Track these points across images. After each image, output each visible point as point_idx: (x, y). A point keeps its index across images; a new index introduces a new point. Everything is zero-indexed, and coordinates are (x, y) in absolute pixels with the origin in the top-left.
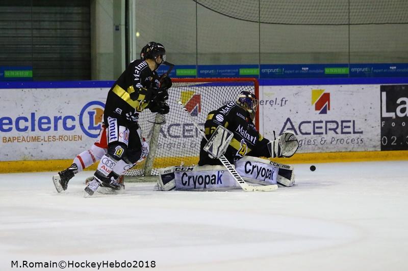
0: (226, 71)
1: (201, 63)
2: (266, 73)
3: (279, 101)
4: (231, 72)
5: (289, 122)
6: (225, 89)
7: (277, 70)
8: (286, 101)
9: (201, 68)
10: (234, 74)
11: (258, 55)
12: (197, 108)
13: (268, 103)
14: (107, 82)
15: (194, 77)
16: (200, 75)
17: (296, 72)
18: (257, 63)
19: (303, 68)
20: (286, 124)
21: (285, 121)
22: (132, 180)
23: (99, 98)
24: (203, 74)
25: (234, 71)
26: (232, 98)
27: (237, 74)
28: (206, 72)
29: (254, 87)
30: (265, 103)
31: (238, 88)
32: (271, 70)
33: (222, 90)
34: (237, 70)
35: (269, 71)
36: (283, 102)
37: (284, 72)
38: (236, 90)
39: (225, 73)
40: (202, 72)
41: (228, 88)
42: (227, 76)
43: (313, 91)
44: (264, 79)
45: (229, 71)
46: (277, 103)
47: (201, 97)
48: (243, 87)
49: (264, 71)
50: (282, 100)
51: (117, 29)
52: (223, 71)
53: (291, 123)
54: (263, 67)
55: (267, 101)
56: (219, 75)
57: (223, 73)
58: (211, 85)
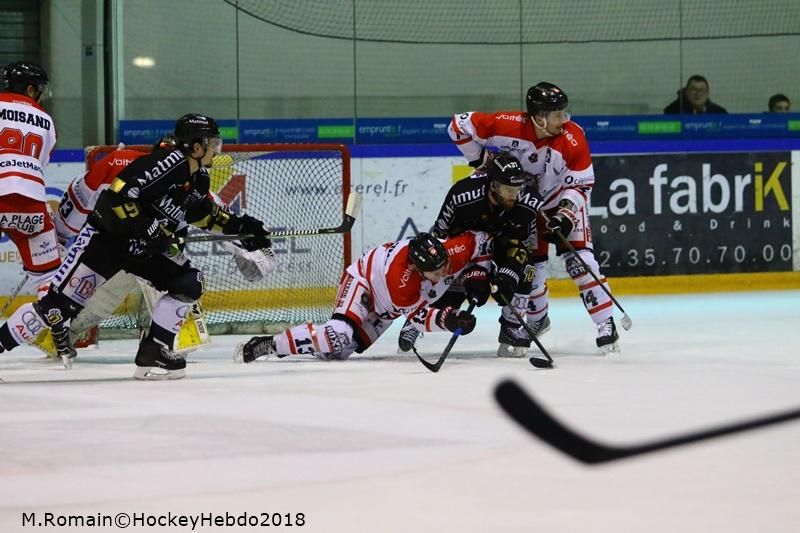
0: (293, 130)
1: (244, 116)
2: (368, 134)
3: (391, 187)
4: (301, 133)
5: (409, 227)
6: (287, 165)
7: (388, 128)
8: (404, 186)
9: (245, 125)
10: (308, 136)
11: (352, 101)
12: (238, 200)
13: (371, 189)
14: (70, 151)
15: (234, 141)
16: (244, 138)
17: (424, 131)
18: (351, 115)
19: (436, 126)
20: (404, 228)
21: (403, 223)
22: (113, 335)
23: (56, 182)
24: (251, 136)
25: (308, 130)
26: (300, 181)
27: (314, 137)
28: (256, 132)
29: (341, 160)
30: (365, 189)
31: (311, 163)
32: (376, 129)
33: (282, 166)
34: (313, 130)
35: (373, 130)
36: (400, 189)
37: (401, 133)
38: (307, 167)
39: (291, 133)
40: (247, 132)
41: (293, 163)
42: (291, 141)
43: (455, 168)
44: (364, 145)
45: (298, 130)
46: (388, 189)
47: (247, 179)
48: (321, 161)
49: (363, 130)
50: (397, 185)
51: (89, 52)
52: (288, 130)
53: (414, 227)
54: (361, 122)
55: (368, 187)
56: (281, 138)
57: (287, 133)
58: (271, 157)
